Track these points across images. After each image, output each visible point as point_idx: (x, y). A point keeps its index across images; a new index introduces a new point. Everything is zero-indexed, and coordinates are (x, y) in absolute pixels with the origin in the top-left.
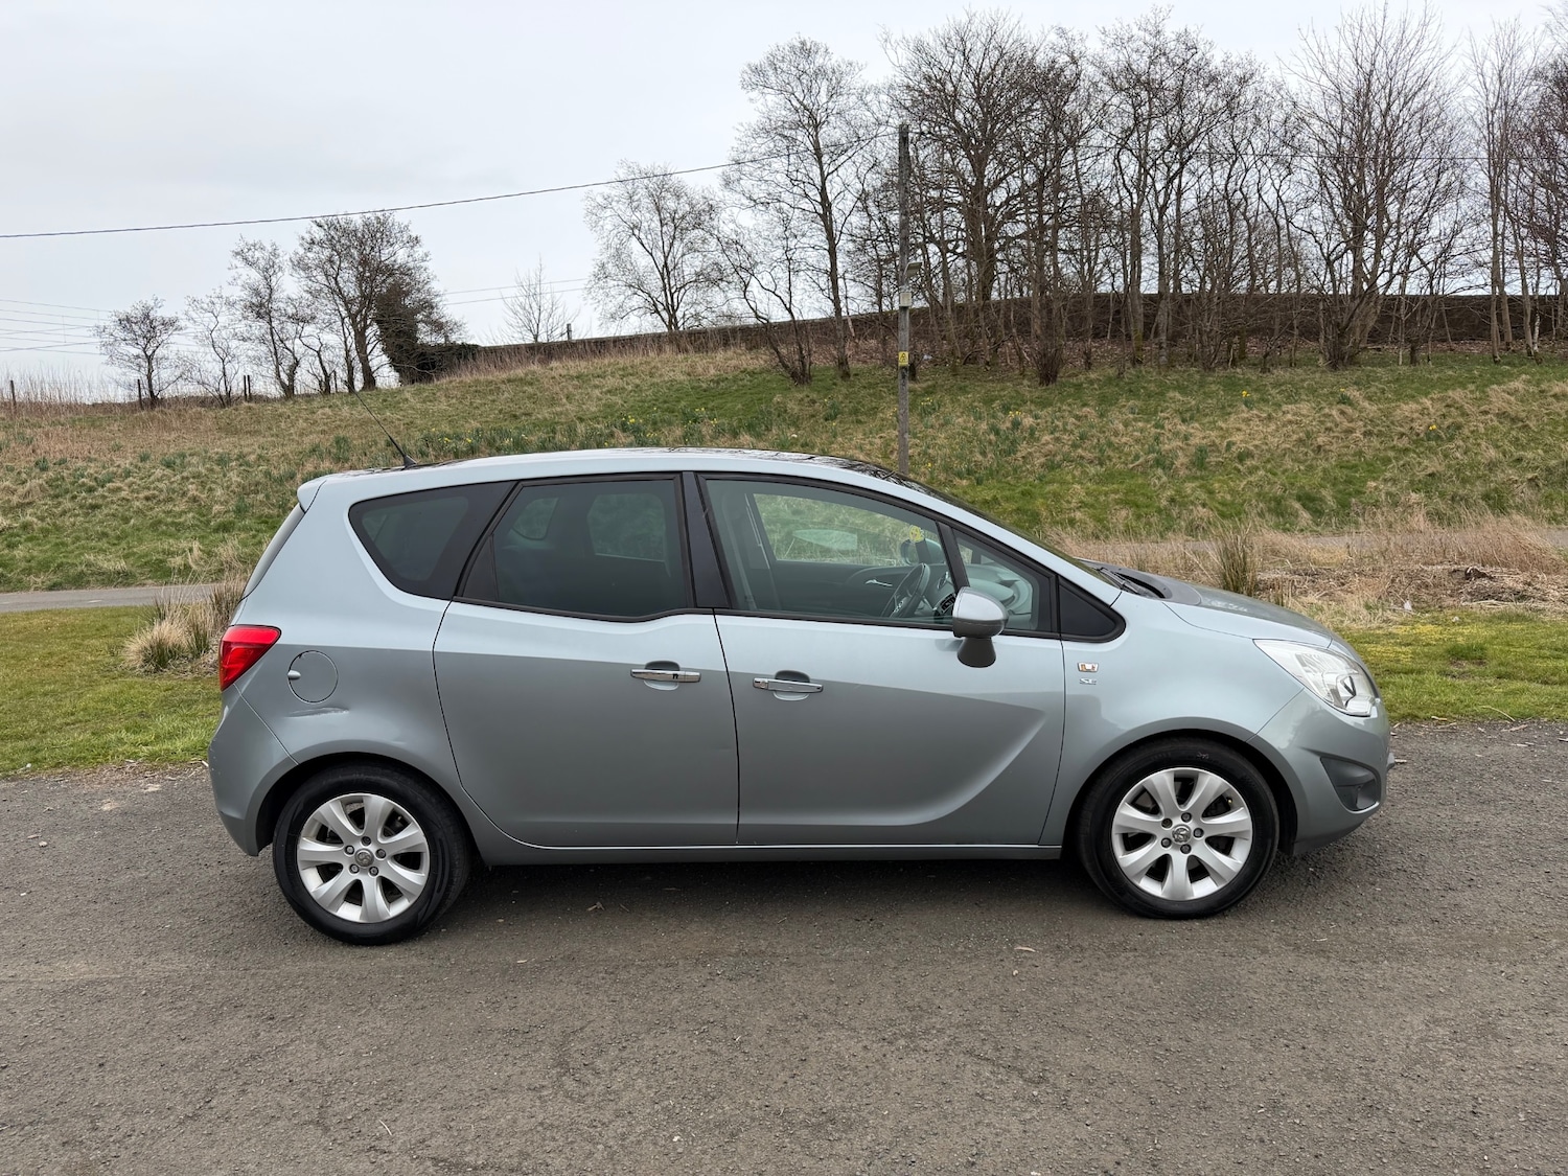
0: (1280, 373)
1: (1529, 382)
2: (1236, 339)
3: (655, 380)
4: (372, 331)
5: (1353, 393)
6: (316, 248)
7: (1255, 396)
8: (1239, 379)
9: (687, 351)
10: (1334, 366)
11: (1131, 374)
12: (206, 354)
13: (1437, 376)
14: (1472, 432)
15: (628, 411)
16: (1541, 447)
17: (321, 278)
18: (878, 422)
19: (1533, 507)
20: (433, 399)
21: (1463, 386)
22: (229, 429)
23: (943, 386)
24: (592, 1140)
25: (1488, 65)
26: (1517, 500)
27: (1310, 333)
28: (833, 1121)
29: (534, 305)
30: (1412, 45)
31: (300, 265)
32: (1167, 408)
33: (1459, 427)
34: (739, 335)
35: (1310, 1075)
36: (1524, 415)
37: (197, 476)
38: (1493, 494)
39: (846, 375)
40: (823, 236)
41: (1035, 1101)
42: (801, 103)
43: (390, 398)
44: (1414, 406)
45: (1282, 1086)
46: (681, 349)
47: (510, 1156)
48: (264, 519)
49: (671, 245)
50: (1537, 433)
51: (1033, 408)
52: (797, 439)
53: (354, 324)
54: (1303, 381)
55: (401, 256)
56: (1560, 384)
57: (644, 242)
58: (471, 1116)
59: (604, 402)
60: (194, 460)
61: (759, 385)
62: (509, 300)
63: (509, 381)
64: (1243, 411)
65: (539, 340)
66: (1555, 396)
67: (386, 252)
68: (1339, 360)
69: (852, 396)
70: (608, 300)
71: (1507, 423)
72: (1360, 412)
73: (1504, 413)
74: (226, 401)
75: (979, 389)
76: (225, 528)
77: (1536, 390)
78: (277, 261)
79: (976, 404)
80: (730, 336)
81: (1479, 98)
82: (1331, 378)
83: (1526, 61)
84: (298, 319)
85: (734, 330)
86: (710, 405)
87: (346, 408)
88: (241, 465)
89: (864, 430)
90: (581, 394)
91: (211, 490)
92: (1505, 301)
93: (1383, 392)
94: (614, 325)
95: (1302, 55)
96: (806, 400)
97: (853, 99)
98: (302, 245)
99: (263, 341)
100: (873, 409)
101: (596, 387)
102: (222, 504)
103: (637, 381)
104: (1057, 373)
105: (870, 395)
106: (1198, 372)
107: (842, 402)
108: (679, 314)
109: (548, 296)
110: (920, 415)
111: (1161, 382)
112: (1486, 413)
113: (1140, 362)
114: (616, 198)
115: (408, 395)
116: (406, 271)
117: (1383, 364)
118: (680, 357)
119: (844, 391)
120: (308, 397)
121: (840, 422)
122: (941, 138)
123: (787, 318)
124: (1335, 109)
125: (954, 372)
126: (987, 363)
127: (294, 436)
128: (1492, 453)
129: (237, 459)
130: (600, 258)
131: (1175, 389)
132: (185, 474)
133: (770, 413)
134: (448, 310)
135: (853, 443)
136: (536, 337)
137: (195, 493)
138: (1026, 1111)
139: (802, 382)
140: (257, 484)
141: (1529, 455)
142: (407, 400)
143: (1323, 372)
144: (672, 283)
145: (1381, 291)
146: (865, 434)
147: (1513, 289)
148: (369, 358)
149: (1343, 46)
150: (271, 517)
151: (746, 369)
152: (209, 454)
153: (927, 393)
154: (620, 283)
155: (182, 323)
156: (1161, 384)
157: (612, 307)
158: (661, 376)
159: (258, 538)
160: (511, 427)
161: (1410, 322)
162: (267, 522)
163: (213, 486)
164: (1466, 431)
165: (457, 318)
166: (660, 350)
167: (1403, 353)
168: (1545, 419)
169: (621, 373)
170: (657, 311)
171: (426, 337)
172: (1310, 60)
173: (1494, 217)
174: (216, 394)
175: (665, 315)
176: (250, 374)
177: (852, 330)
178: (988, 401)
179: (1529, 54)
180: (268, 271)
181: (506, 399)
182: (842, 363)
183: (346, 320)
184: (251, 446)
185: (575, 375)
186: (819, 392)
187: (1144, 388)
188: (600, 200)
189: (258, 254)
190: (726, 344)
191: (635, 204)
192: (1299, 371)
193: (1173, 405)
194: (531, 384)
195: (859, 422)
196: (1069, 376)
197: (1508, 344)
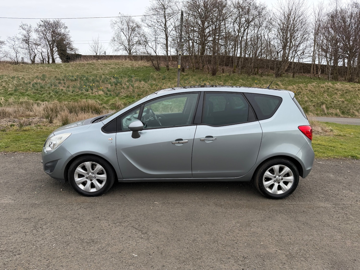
0: (265, 77)
1: (317, 83)
2: (256, 69)
3: (123, 66)
4: (55, 49)
5: (279, 83)
6: (41, 27)
7: (258, 82)
8: (256, 78)
9: (132, 60)
10: (276, 77)
11: (232, 75)
12: (12, 51)
13: (298, 81)
14: (303, 94)
15: (115, 73)
16: (317, 98)
17: (42, 35)
18: (174, 81)
19: (313, 111)
20: (68, 67)
21: (303, 83)
22: (16, 70)
23: (190, 74)
24: (33, 245)
25: (316, 11)
26: (310, 109)
27: (272, 69)
28: (93, 242)
29: (96, 46)
30: (301, 5)
31: (37, 31)
32: (239, 83)
33: (300, 92)
34: (145, 58)
35: (205, 233)
36: (314, 91)
37: (6, 81)
38: (305, 108)
39: (168, 69)
40: (165, 36)
41: (142, 238)
42: (162, 3)
43: (58, 66)
44: (292, 87)
45: (198, 236)
46: (131, 60)
47: (12, 248)
48: (21, 93)
49: (131, 34)
50: (317, 95)
51: (209, 81)
52: (155, 84)
53: (50, 47)
54: (269, 79)
55: (63, 31)
56: (323, 84)
57: (124, 33)
58: (7, 238)
59: (110, 71)
60: (6, 77)
61: (148, 70)
62: (90, 44)
63: (88, 64)
64: (255, 85)
65: (97, 55)
66: (321, 87)
67: (59, 30)
68: (278, 75)
69: (169, 75)
70: (114, 46)
71: (311, 92)
72: (280, 87)
73: (310, 90)
74: (17, 63)
75: (198, 75)
76: (11, 94)
77: (318, 85)
78: (31, 29)
79: (197, 79)
80: (142, 58)
81: (314, 19)
82: (275, 79)
83: (325, 11)
84: (36, 44)
85: (144, 56)
86: (136, 74)
87: (47, 67)
88: (18, 79)
89: (171, 83)
90: (105, 68)
91: (9, 85)
92: (315, 65)
93: (286, 83)
94: (116, 53)
95: (277, 4)
96: (158, 74)
97: (174, 3)
98: (38, 26)
99: (27, 49)
100: (174, 78)
101: (109, 67)
102: (11, 88)
103: (119, 66)
104: (216, 73)
105: (173, 75)
106: (247, 76)
107: (166, 76)
108: (132, 51)
109: (100, 44)
110: (184, 80)
111: (238, 77)
112: (306, 90)
113: (235, 72)
114: (118, 22)
115: (62, 65)
116: (64, 35)
117: (287, 77)
118: (130, 61)
119: (167, 73)
120: (38, 64)
121: (166, 80)
122: (194, 15)
123: (155, 55)
124: (283, 18)
125: (193, 71)
126: (201, 70)
127: (32, 73)
128: (307, 99)
129: (17, 78)
130: (114, 36)
131: (241, 79)
132: (2, 80)
133: (149, 77)
134: (74, 45)
135: (168, 86)
136: (96, 54)
137: (4, 85)
138: (139, 240)
139: (158, 70)
140: (21, 84)
141: (314, 100)
142: (62, 66)
143: (274, 78)
144: (130, 43)
145: (289, 60)
146: (171, 84)
147: (317, 62)
148: (54, 55)
149: (286, 3)
150: (23, 92)
151: (145, 66)
152: (10, 76)
153: (186, 75)
154: (118, 42)
155: (6, 43)
156: (238, 78)
157: (115, 48)
158: (125, 65)
159: (19, 98)
160: (86, 75)
161: (294, 68)
162: (22, 94)
163: (9, 84)
164: (302, 93)
165: (77, 48)
166: (126, 59)
167: (292, 75)
168: (319, 92)
169: (115, 64)
170: (126, 50)
171: (69, 52)
172: (279, 5)
173: (314, 46)
174: (14, 61)
175: (128, 51)
176: (23, 57)
177: (171, 59)
178: (200, 79)
179: (325, 9)
180: (29, 31)
181: (86, 68)
182: (168, 66)
183: (48, 46)
184: (21, 75)
185: (104, 63)
186: (161, 73)
187: (234, 78)
188: (114, 22)
189: (26, 27)
190: (142, 60)
191: (123, 24)
192: (269, 77)
193: (240, 83)
194: (93, 65)
195: (170, 81)
196: (219, 74)
197: (315, 75)
